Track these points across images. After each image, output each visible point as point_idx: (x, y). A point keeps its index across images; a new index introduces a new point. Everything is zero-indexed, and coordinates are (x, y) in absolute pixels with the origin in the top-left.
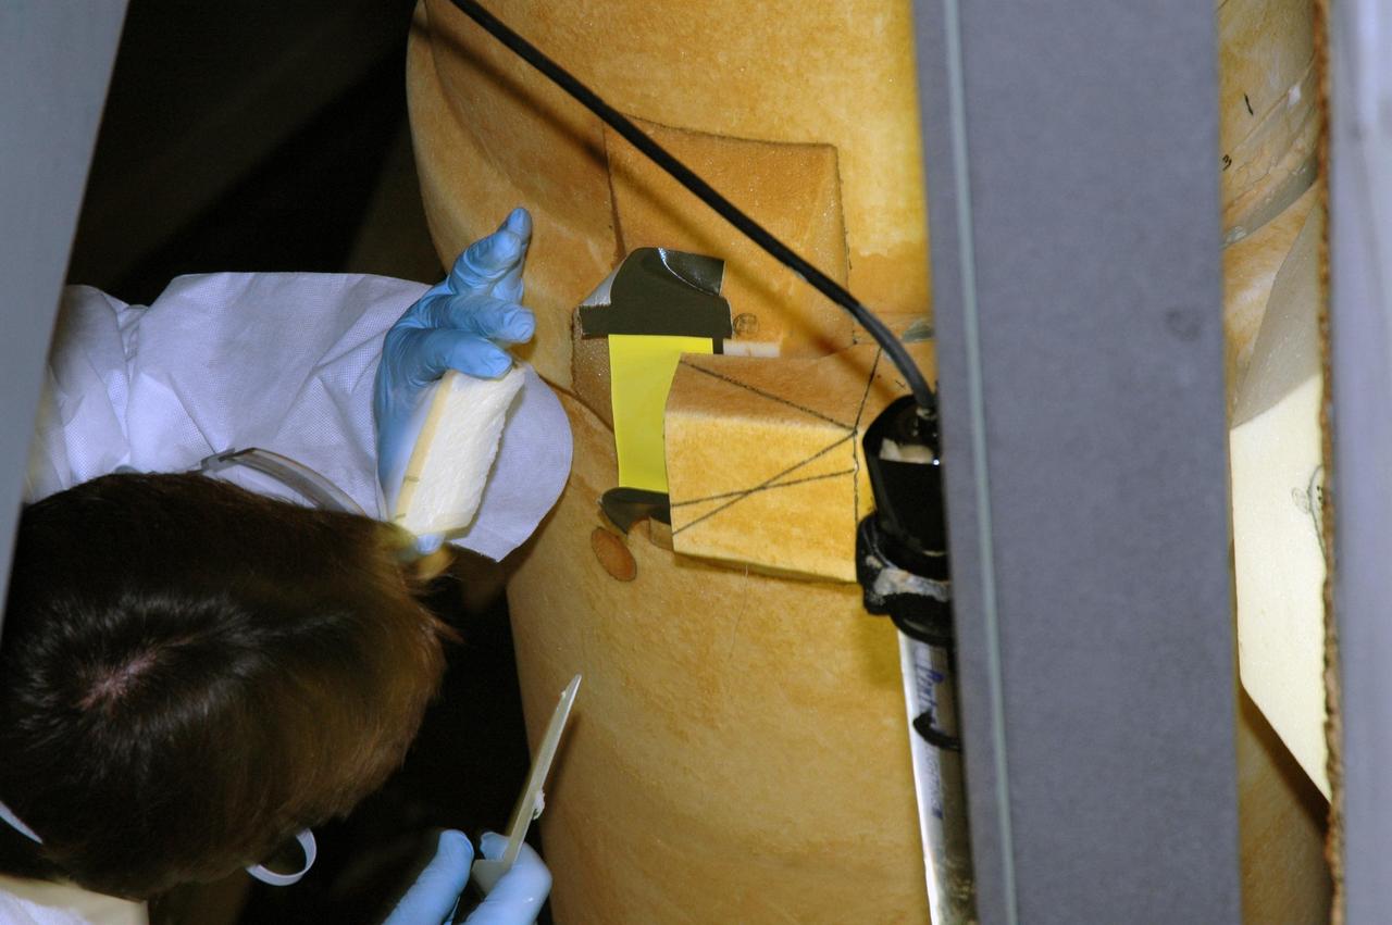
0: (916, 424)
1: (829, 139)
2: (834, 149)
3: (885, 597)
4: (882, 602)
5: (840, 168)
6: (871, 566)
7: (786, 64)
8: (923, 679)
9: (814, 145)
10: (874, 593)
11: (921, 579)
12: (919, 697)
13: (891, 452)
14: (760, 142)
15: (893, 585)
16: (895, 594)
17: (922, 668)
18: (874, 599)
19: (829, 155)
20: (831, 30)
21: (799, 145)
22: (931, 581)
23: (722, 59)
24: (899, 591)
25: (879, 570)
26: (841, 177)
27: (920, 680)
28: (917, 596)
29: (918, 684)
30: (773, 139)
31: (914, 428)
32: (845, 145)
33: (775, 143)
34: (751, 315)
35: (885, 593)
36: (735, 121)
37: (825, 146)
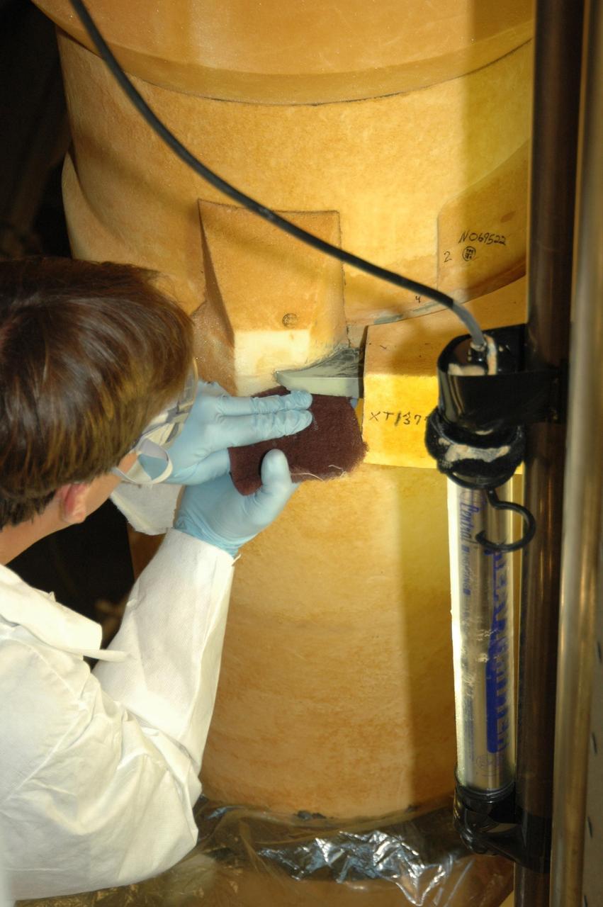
0: (470, 353)
1: (335, 208)
2: (337, 212)
3: (453, 463)
4: (451, 466)
5: (341, 225)
6: (443, 444)
7: (311, 163)
8: (465, 512)
9: (326, 212)
10: (445, 460)
11: (475, 449)
12: (462, 523)
13: (456, 370)
14: (295, 212)
15: (458, 455)
16: (459, 460)
17: (464, 504)
18: (445, 464)
19: (335, 216)
20: (339, 140)
21: (317, 212)
22: (482, 450)
23: (273, 162)
24: (461, 458)
25: (448, 446)
26: (342, 230)
27: (463, 513)
28: (472, 460)
29: (461, 515)
30: (302, 210)
31: (468, 356)
32: (344, 210)
33: (304, 212)
34: (292, 314)
35: (453, 460)
36: (280, 200)
37: (333, 212)
